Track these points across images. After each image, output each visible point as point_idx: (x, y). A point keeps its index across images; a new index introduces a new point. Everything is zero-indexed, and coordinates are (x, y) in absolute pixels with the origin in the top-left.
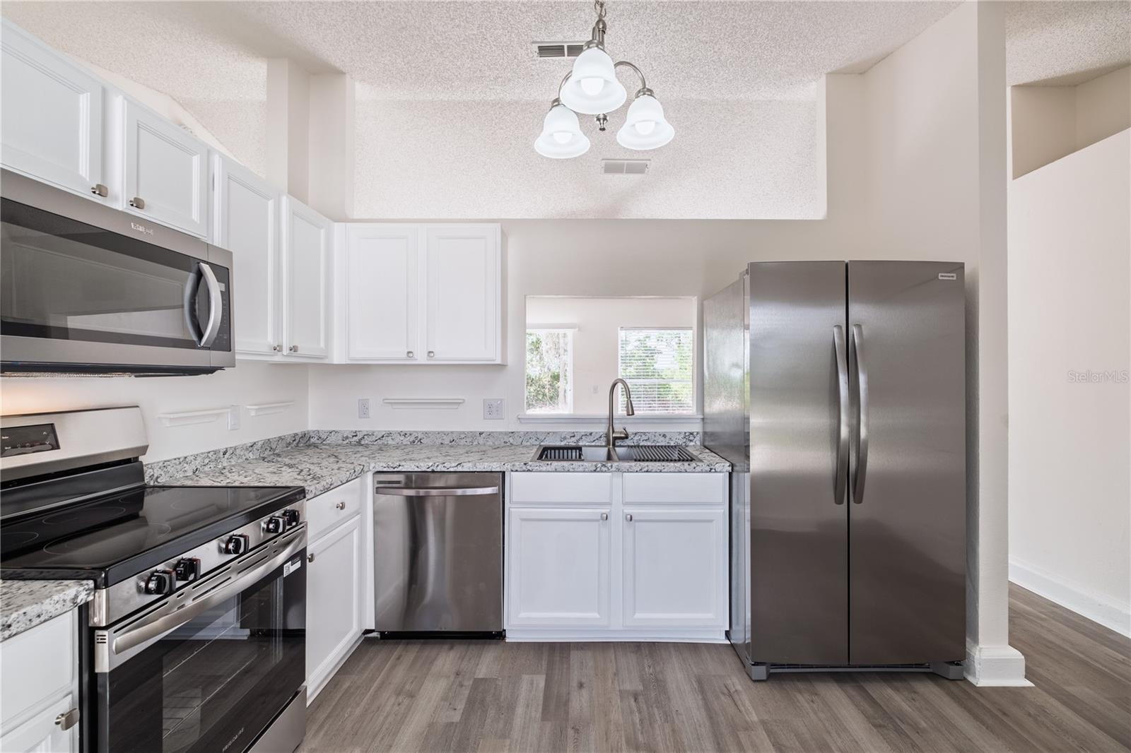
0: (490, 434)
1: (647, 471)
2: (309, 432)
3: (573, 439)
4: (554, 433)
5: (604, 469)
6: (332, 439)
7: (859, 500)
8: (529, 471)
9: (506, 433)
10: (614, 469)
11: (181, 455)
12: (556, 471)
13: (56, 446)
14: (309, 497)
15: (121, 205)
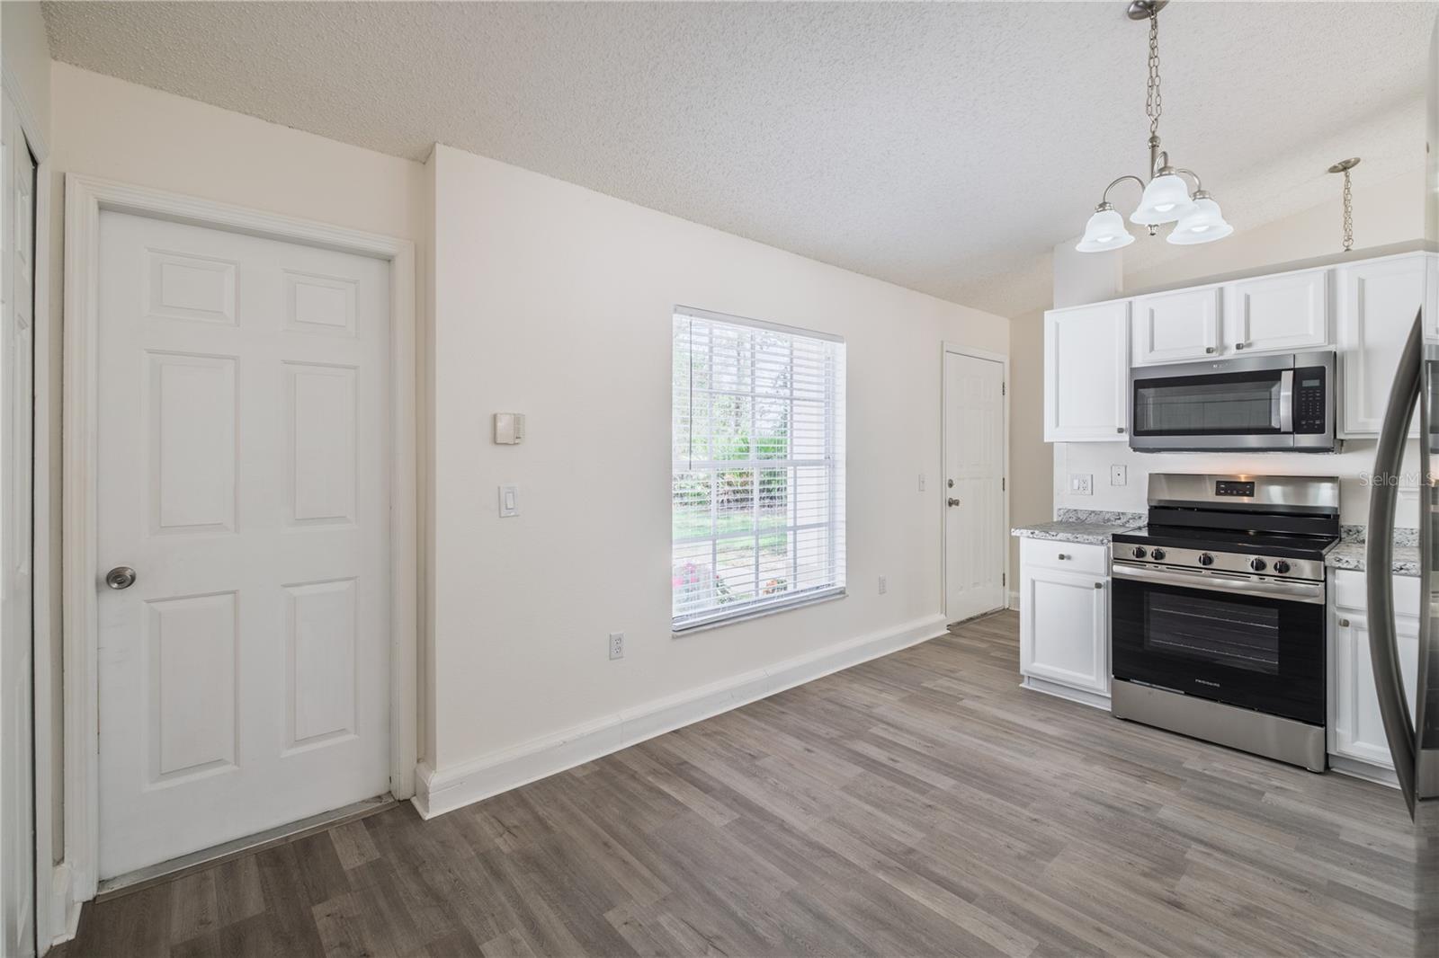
13: (1255, 495)
14: (1345, 566)
15: (1231, 353)
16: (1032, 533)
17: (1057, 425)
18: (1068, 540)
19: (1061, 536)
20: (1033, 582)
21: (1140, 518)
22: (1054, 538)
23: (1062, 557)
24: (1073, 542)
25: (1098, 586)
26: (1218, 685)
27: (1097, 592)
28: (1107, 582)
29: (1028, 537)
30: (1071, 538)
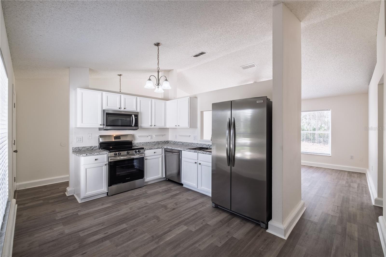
0: (194, 143)
1: (203, 153)
2: (168, 141)
3: (209, 146)
4: (205, 144)
5: (196, 152)
6: (172, 142)
7: (234, 166)
8: (184, 151)
9: (197, 144)
10: (197, 152)
11: (140, 142)
12: (188, 151)
13: (120, 139)
14: (146, 149)
15: (122, 109)
16: (86, 155)
17: (82, 123)
18: (97, 155)
19: (95, 154)
20: (86, 169)
21: (96, 147)
22: (93, 155)
23: (96, 160)
24: (99, 155)
25: (105, 165)
26: (129, 178)
27: (105, 167)
28: (107, 163)
29: (85, 156)
30: (98, 154)
